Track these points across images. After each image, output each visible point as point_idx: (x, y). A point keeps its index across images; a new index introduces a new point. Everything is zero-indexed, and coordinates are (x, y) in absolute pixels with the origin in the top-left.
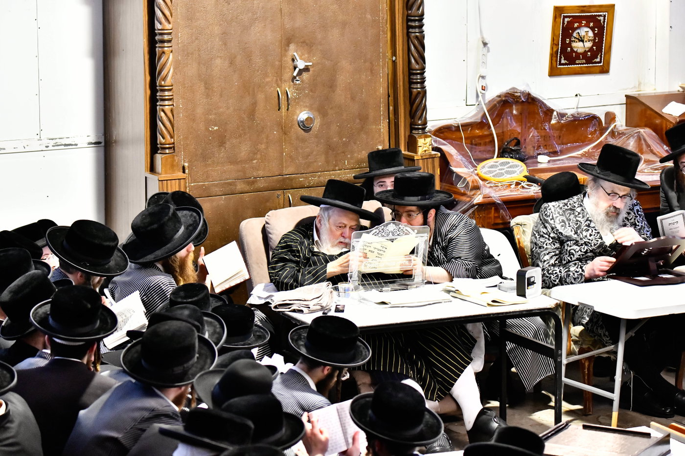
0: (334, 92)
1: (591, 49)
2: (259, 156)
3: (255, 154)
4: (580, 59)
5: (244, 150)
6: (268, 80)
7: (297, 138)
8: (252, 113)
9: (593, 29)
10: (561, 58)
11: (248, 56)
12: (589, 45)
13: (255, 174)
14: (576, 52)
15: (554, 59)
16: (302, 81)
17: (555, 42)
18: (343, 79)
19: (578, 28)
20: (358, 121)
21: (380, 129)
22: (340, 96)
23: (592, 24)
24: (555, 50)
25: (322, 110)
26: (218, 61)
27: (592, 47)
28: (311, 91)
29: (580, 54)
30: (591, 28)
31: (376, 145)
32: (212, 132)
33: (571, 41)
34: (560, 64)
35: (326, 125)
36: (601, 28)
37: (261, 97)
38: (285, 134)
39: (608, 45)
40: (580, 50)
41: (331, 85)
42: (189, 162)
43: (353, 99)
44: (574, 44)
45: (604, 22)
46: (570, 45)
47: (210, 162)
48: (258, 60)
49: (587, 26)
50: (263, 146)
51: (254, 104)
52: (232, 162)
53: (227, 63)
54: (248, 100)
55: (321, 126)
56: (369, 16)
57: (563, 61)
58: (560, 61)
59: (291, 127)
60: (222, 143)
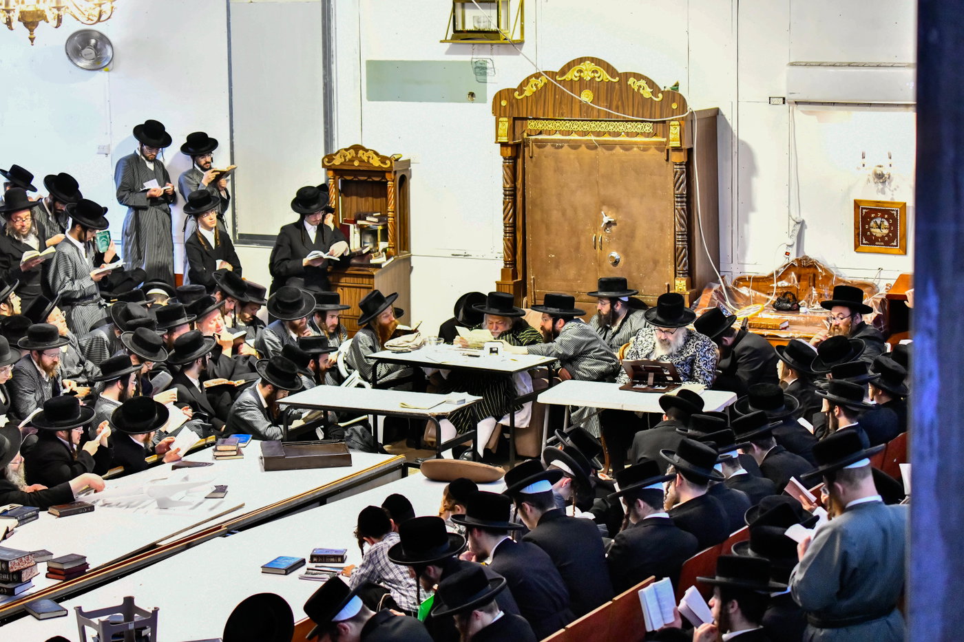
0: (634, 241)
1: (887, 235)
2: (581, 278)
3: (579, 276)
4: (878, 241)
5: (572, 273)
6: (588, 228)
7: (609, 271)
8: (577, 249)
9: (888, 220)
10: (862, 239)
11: (575, 210)
12: (886, 231)
13: (579, 290)
14: (875, 236)
15: (857, 239)
16: (611, 231)
17: (857, 227)
18: (641, 233)
19: (875, 218)
20: (651, 263)
21: (668, 271)
22: (638, 244)
23: (886, 216)
24: (856, 232)
25: (625, 253)
26: (555, 212)
27: (888, 233)
28: (619, 239)
29: (879, 237)
30: (886, 219)
31: (665, 282)
32: (552, 258)
33: (869, 227)
34: (862, 244)
35: (628, 263)
36: (895, 220)
37: (583, 239)
38: (599, 266)
39: (902, 233)
40: (878, 235)
41: (632, 236)
42: (536, 276)
43: (648, 247)
44: (872, 230)
45: (897, 215)
46: (869, 230)
47: (549, 277)
48: (581, 214)
49: (882, 217)
50: (585, 272)
51: (579, 243)
52: (564, 280)
53: (560, 213)
54: (574, 240)
55: (625, 263)
56: (659, 192)
57: (864, 242)
58: (862, 241)
59: (604, 262)
60: (557, 267)
